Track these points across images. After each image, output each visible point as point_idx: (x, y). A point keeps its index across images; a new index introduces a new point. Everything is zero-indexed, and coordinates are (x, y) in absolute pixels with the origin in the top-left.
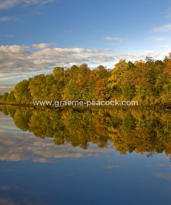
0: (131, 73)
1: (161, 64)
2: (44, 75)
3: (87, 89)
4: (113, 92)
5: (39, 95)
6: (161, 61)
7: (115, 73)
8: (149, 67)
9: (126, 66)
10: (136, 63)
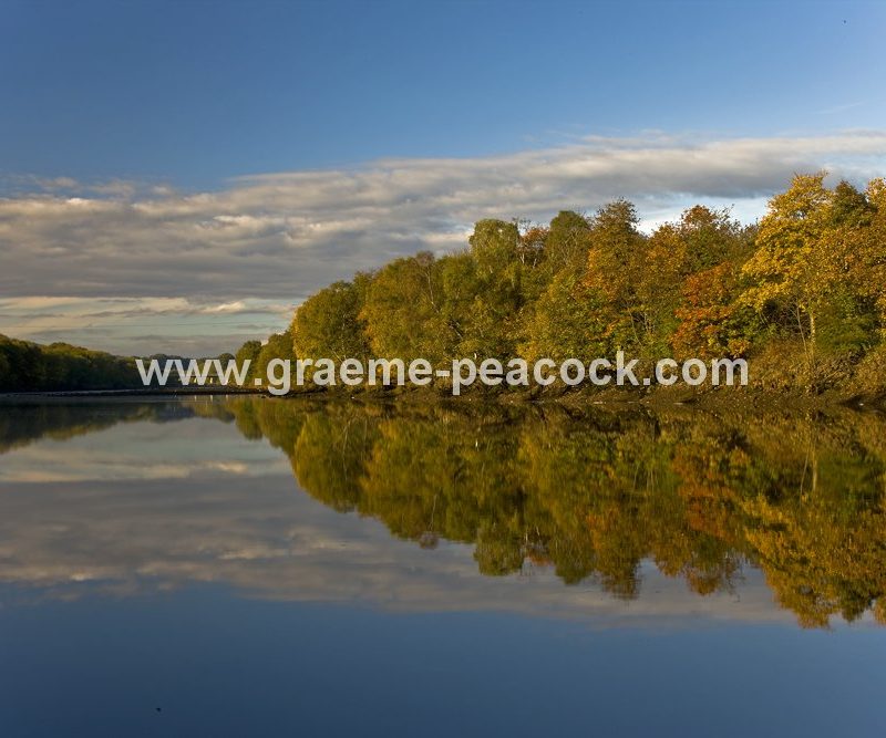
0: (852, 235)
2: (429, 256)
3: (638, 317)
4: (765, 326)
7: (773, 237)
9: (828, 203)
10: (876, 191)
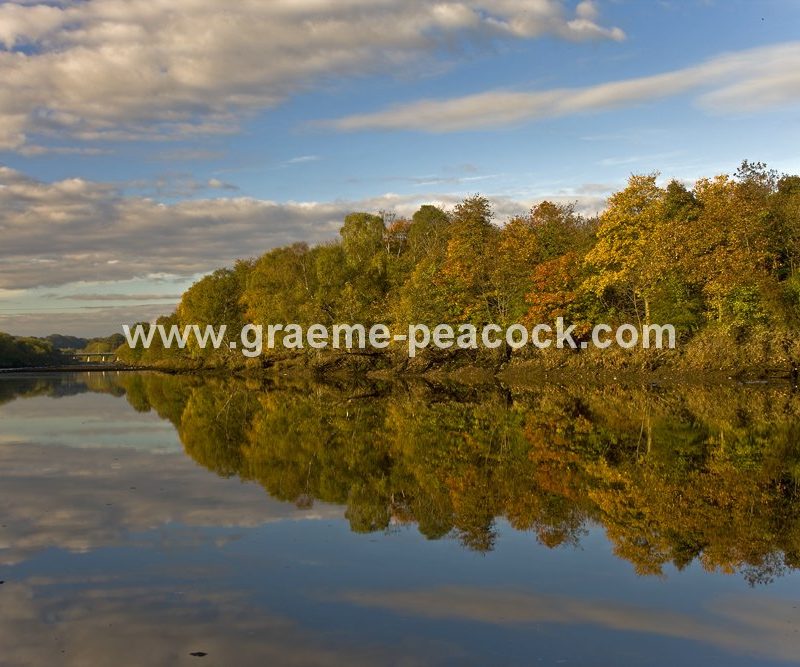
3: (492, 302)
4: (605, 309)
9: (660, 200)
10: (702, 190)
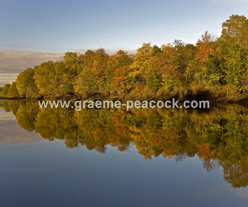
0: (156, 58)
1: (192, 49)
2: (52, 62)
3: (105, 79)
4: (136, 82)
5: (46, 86)
6: (192, 45)
7: (138, 59)
8: (178, 52)
9: (151, 51)
10: (163, 48)
